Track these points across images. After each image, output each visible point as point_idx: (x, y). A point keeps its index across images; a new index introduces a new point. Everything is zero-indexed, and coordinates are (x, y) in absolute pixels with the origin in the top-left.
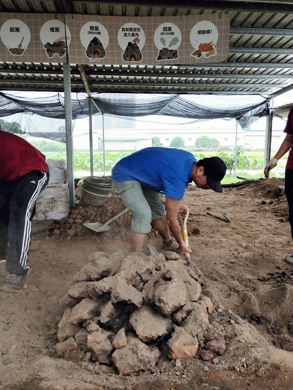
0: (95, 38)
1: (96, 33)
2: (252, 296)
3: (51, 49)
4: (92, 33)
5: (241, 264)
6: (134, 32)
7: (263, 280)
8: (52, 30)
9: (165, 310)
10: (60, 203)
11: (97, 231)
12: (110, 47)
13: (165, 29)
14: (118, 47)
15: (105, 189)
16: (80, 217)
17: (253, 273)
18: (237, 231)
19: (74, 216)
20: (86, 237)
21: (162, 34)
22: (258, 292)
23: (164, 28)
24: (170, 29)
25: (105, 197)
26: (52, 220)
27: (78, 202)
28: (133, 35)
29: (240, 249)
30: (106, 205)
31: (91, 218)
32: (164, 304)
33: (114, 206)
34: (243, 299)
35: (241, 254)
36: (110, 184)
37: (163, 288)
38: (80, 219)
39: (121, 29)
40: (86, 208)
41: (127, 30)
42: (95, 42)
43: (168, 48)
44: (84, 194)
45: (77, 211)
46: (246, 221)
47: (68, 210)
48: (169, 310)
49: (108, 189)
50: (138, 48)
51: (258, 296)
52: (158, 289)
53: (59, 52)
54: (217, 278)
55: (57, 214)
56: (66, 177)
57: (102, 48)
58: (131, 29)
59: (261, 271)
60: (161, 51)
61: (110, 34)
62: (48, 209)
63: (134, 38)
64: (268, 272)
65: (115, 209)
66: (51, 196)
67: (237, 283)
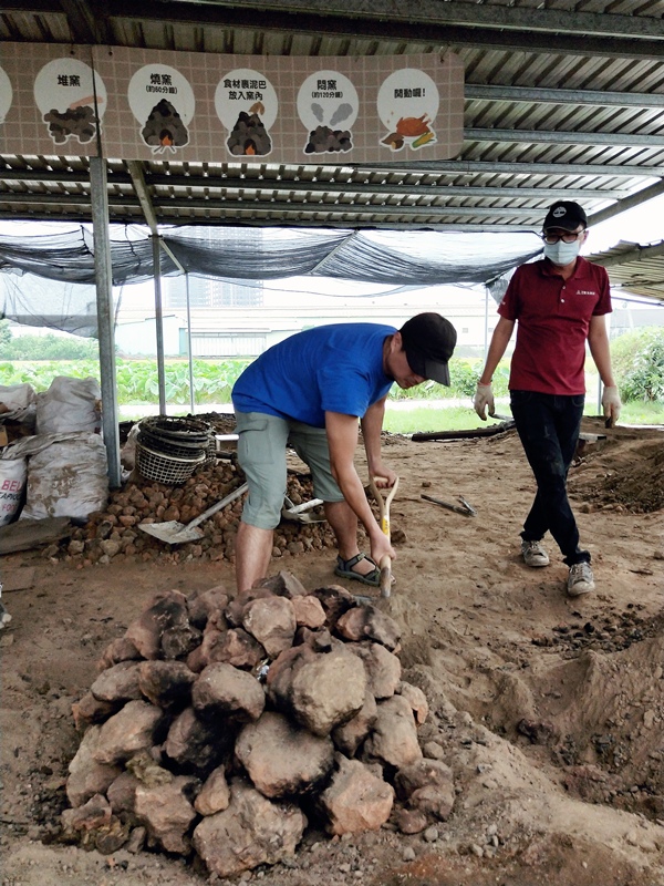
0: (164, 100)
1: (165, 89)
2: (519, 681)
3: (61, 123)
4: (157, 90)
5: (496, 608)
6: (252, 90)
7: (542, 643)
8: (63, 80)
9: (316, 720)
10: (85, 478)
11: (171, 542)
12: (197, 121)
13: (321, 84)
14: (217, 124)
15: (190, 445)
16: (132, 509)
17: (522, 629)
18: (488, 534)
19: (119, 508)
20: (146, 555)
21: (316, 95)
22: (532, 671)
23: (319, 82)
24: (332, 84)
25: (190, 464)
26: (67, 518)
27: (126, 475)
28: (250, 96)
29: (495, 575)
30: (192, 481)
31: (158, 513)
32: (315, 706)
33: (210, 483)
34: (498, 688)
35: (496, 585)
36: (201, 433)
37: (311, 671)
38: (133, 515)
39: (222, 83)
40: (147, 490)
41: (236, 84)
42: (163, 109)
43: (330, 127)
44: (142, 456)
45: (124, 497)
46: (509, 512)
47: (104, 495)
48: (326, 720)
49: (196, 446)
50: (262, 125)
51: (531, 681)
52: (300, 673)
53: (79, 130)
54: (442, 641)
55: (79, 503)
56: (98, 419)
57: (179, 125)
58: (245, 83)
59: (539, 624)
60: (313, 133)
61: (198, 93)
62: (56, 493)
63: (252, 103)
64: (555, 624)
65: (214, 490)
66: (62, 464)
67: (486, 651)
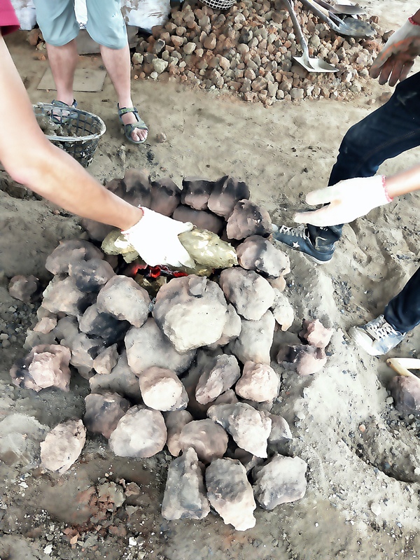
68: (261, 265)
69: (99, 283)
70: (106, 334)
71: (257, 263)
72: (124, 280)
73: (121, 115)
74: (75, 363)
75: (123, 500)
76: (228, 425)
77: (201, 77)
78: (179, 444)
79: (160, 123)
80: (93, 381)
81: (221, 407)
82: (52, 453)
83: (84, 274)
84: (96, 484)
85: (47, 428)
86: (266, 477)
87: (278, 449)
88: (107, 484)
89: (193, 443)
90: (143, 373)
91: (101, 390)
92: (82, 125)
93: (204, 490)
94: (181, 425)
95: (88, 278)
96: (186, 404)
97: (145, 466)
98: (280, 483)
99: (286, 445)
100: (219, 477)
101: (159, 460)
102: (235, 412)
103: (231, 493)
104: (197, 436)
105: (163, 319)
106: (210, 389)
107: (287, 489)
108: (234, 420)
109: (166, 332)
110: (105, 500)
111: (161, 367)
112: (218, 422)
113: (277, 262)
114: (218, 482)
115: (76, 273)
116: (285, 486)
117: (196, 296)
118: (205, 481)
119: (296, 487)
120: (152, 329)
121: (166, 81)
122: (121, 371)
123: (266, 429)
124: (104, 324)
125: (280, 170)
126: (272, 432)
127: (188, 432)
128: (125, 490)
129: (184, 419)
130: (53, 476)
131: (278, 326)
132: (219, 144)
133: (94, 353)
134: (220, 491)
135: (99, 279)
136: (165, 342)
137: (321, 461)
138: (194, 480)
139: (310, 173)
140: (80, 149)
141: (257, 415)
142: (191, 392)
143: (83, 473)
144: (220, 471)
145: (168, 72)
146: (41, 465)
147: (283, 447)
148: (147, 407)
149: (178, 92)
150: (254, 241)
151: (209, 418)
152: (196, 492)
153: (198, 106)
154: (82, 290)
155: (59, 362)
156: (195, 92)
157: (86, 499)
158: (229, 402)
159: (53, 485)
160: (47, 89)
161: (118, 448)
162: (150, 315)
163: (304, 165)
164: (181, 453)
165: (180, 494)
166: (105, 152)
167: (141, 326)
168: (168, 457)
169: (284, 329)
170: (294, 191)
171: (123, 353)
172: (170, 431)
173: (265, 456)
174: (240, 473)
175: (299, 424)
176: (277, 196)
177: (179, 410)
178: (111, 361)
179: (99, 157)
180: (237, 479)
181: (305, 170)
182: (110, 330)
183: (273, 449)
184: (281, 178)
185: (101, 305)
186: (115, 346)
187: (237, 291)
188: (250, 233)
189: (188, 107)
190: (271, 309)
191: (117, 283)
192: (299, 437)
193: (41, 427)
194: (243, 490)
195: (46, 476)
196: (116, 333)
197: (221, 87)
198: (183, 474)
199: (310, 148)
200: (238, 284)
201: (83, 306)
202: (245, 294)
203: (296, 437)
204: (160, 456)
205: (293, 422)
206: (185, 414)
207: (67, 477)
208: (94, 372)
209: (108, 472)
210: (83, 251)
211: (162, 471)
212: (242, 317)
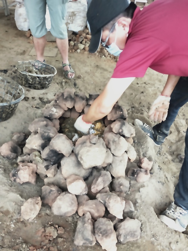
68: (122, 132)
69: (51, 137)
70: (53, 160)
71: (120, 131)
72: (62, 135)
73: (64, 67)
74: (38, 172)
75: (56, 235)
76: (105, 202)
77: (98, 52)
78: (83, 211)
79: (80, 71)
80: (46, 180)
81: (103, 194)
82: (26, 211)
83: (45, 132)
84: (45, 227)
85: (24, 200)
86: (122, 228)
87: (128, 215)
88: (50, 227)
89: (89, 210)
90: (68, 177)
91: (49, 184)
92: (47, 70)
93: (94, 232)
94: (84, 202)
95: (46, 134)
96: (86, 192)
97: (67, 220)
98: (128, 231)
99: (132, 214)
100: (101, 226)
101: (73, 218)
102: (109, 197)
103: (105, 234)
104: (91, 207)
105: (78, 154)
106: (98, 186)
107: (131, 234)
108: (108, 201)
109: (79, 159)
110: (48, 234)
111: (76, 175)
112: (101, 201)
113: (130, 131)
114: (100, 229)
115: (41, 132)
116: (130, 233)
117: (93, 144)
118: (94, 228)
119: (136, 233)
120: (73, 158)
121: (83, 53)
122: (58, 176)
123: (122, 205)
124: (52, 155)
125: (131, 92)
126: (125, 208)
127: (87, 205)
128: (57, 231)
129: (86, 199)
130: (26, 222)
131: (129, 159)
132: (105, 80)
133: (47, 168)
134: (101, 233)
135: (51, 135)
136: (79, 164)
137: (147, 222)
138: (89, 227)
139: (145, 94)
140: (45, 80)
141: (119, 199)
142: (89, 187)
143: (40, 221)
144: (101, 224)
145: (85, 49)
146: (21, 217)
147: (130, 215)
148: (69, 193)
149: (88, 58)
150: (119, 121)
151: (97, 199)
152: (90, 233)
153: (97, 64)
154: (43, 139)
155: (31, 171)
156: (96, 58)
157: (40, 234)
158: (106, 192)
159: (26, 226)
160: (33, 55)
161: (56, 211)
162: (73, 151)
163: (142, 90)
164: (84, 215)
165: (83, 233)
166: (56, 82)
167: (69, 156)
168: (78, 217)
169: (132, 161)
170: (137, 101)
171: (60, 168)
172: (79, 204)
173: (122, 218)
174: (110, 225)
175: (137, 205)
176: (130, 103)
177: (84, 195)
178: (54, 172)
179: (53, 84)
180: (109, 228)
181: (142, 92)
182: (54, 158)
183: (125, 215)
184: (132, 96)
185: (51, 146)
186: (56, 165)
187: (111, 143)
188: (118, 118)
189: (93, 64)
190: (126, 152)
191: (59, 137)
192: (137, 210)
193: (22, 199)
194: (111, 233)
195: (23, 222)
196: (57, 159)
197: (107, 56)
198: (84, 224)
199: (145, 83)
200: (112, 140)
201: (43, 146)
202: (115, 144)
203: (136, 210)
204: (74, 216)
205: (135, 203)
206: (86, 197)
207: (32, 223)
208: (46, 176)
209: (51, 222)
210: (45, 123)
211: (75, 223)
212: (113, 155)
